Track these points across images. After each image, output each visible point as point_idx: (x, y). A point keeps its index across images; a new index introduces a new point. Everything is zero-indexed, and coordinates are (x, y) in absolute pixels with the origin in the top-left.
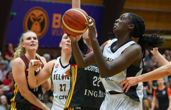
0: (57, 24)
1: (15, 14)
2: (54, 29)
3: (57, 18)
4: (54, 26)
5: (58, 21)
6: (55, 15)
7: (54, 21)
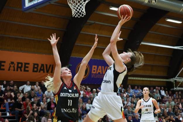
0: (94, 71)
1: (71, 65)
2: (93, 74)
3: (95, 68)
4: (93, 72)
5: (95, 69)
6: (93, 66)
7: (93, 69)
